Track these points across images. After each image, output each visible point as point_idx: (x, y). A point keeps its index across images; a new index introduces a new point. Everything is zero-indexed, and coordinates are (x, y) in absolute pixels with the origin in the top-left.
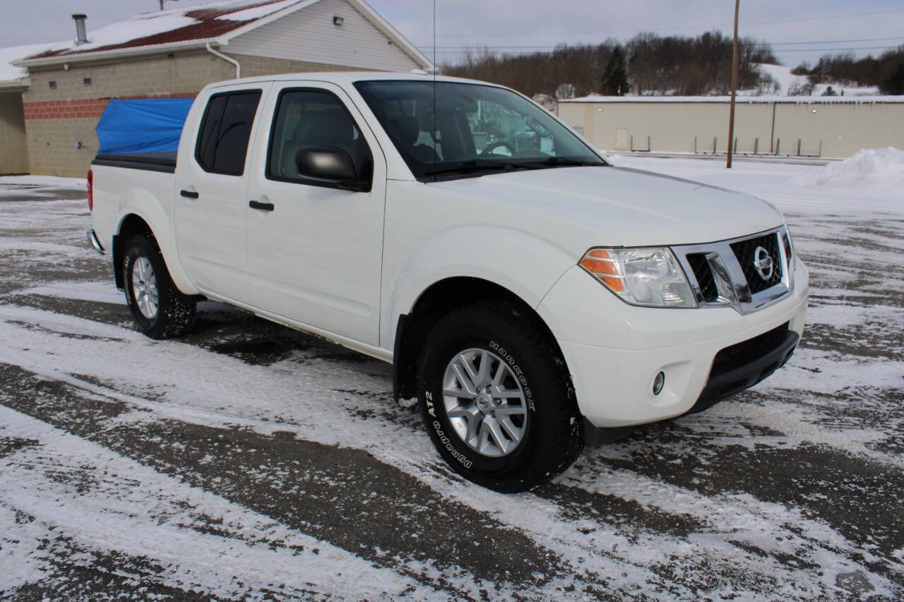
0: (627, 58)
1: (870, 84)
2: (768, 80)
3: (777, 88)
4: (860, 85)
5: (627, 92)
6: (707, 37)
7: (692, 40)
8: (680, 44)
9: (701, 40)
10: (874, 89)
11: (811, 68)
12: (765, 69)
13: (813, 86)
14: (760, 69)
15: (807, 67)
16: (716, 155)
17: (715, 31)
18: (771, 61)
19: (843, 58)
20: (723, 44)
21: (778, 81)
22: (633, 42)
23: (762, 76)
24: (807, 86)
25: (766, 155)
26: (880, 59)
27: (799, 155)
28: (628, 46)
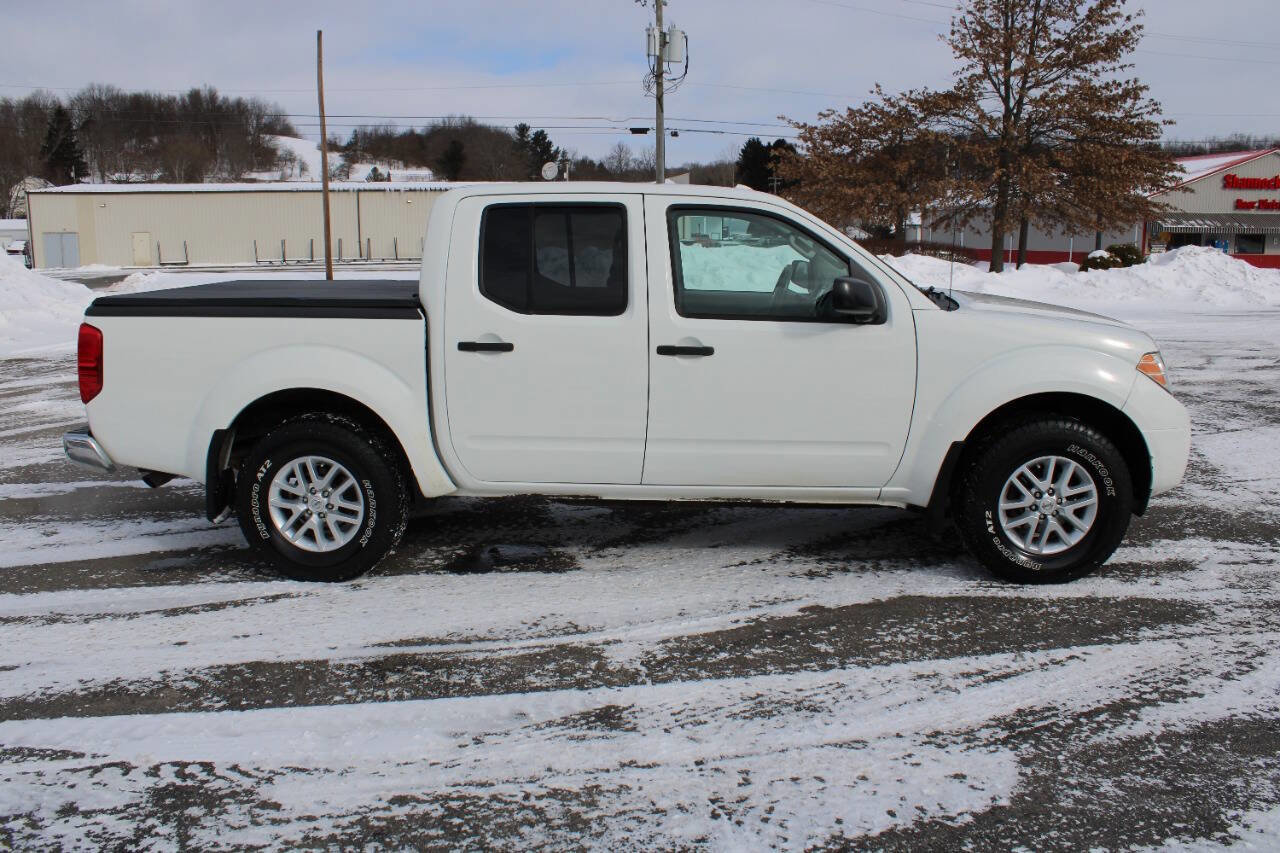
0: (76, 124)
1: (419, 164)
2: (290, 158)
3: (303, 168)
4: (406, 166)
5: (86, 175)
6: (195, 96)
7: (174, 99)
8: (156, 105)
9: (187, 99)
10: (425, 172)
11: (343, 143)
12: (283, 143)
13: (349, 167)
14: (277, 142)
15: (338, 141)
16: (288, 265)
17: (208, 88)
18: (288, 131)
19: (382, 131)
20: (220, 107)
21: (303, 160)
22: (80, 99)
23: (280, 153)
24: (342, 166)
25: (355, 260)
26: (424, 133)
27: (397, 259)
28: (72, 104)
